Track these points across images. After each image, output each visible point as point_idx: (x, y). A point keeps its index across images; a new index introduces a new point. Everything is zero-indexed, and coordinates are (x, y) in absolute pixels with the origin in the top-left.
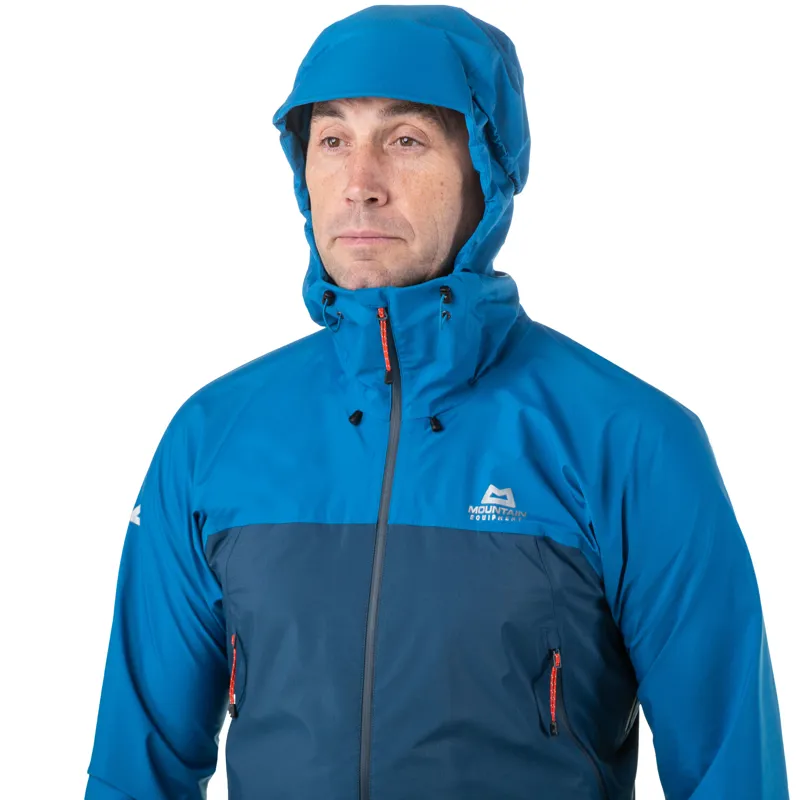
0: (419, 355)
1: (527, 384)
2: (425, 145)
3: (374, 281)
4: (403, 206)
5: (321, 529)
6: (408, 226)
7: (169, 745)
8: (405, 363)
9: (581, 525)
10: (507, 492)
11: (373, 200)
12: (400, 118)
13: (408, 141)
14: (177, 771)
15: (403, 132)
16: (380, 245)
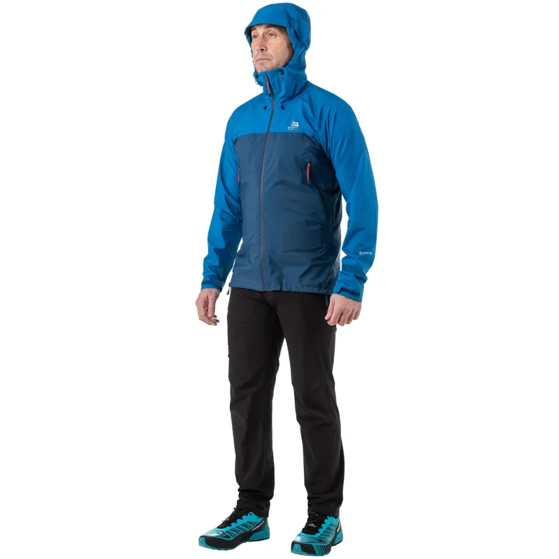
0: (277, 90)
1: (306, 97)
2: (276, 36)
3: (264, 70)
4: (270, 51)
5: (255, 135)
6: (271, 56)
7: (232, 197)
8: (275, 91)
9: (314, 131)
10: (297, 123)
11: (263, 50)
12: (269, 29)
13: (272, 35)
14: (234, 203)
15: (271, 32)
16: (265, 61)
